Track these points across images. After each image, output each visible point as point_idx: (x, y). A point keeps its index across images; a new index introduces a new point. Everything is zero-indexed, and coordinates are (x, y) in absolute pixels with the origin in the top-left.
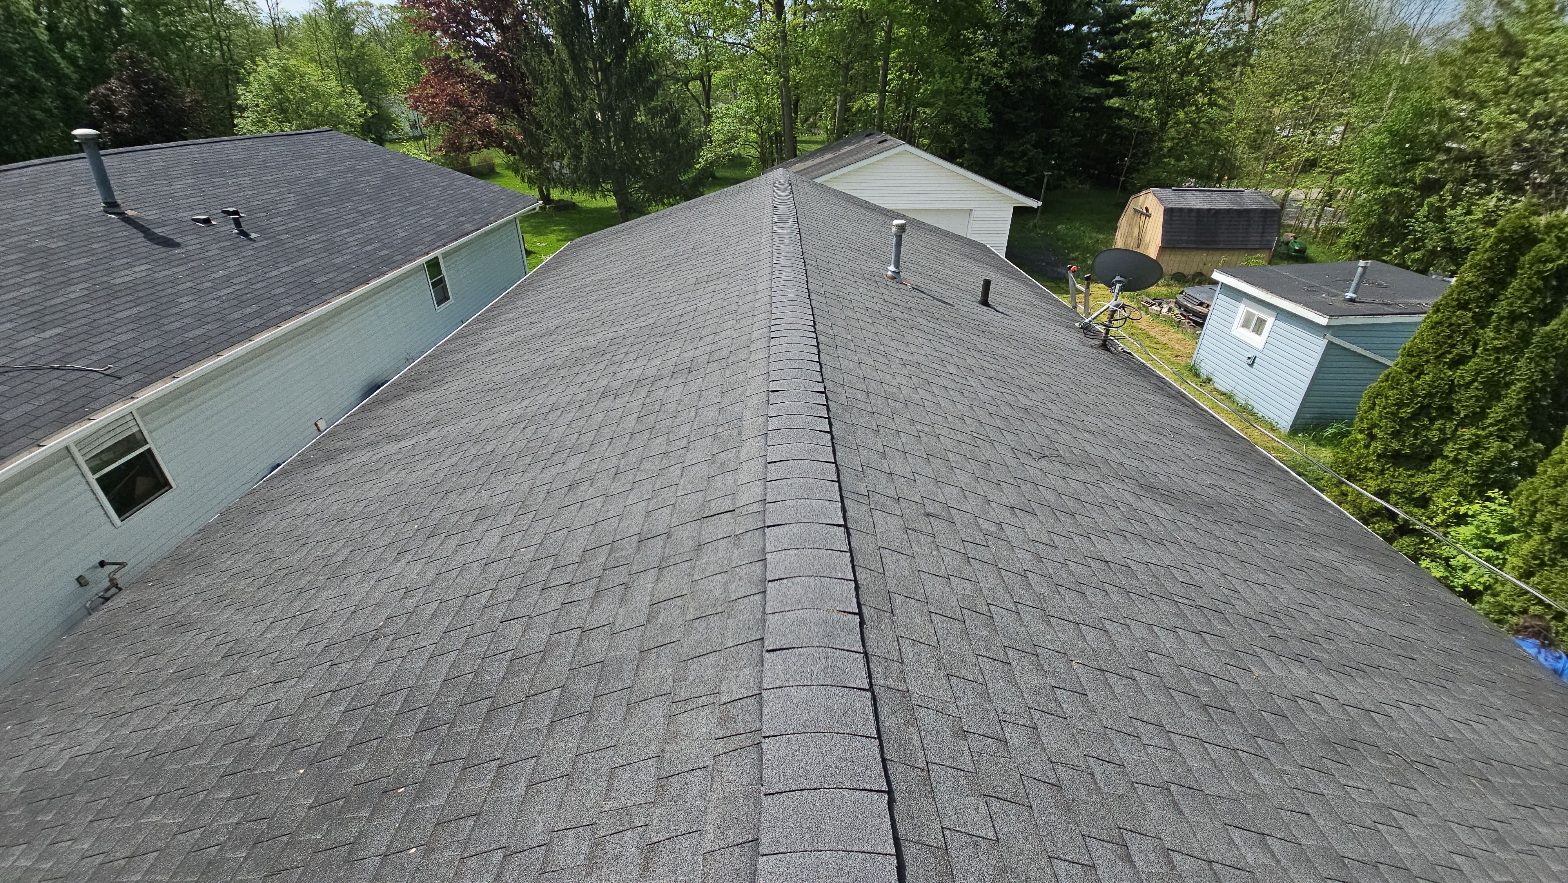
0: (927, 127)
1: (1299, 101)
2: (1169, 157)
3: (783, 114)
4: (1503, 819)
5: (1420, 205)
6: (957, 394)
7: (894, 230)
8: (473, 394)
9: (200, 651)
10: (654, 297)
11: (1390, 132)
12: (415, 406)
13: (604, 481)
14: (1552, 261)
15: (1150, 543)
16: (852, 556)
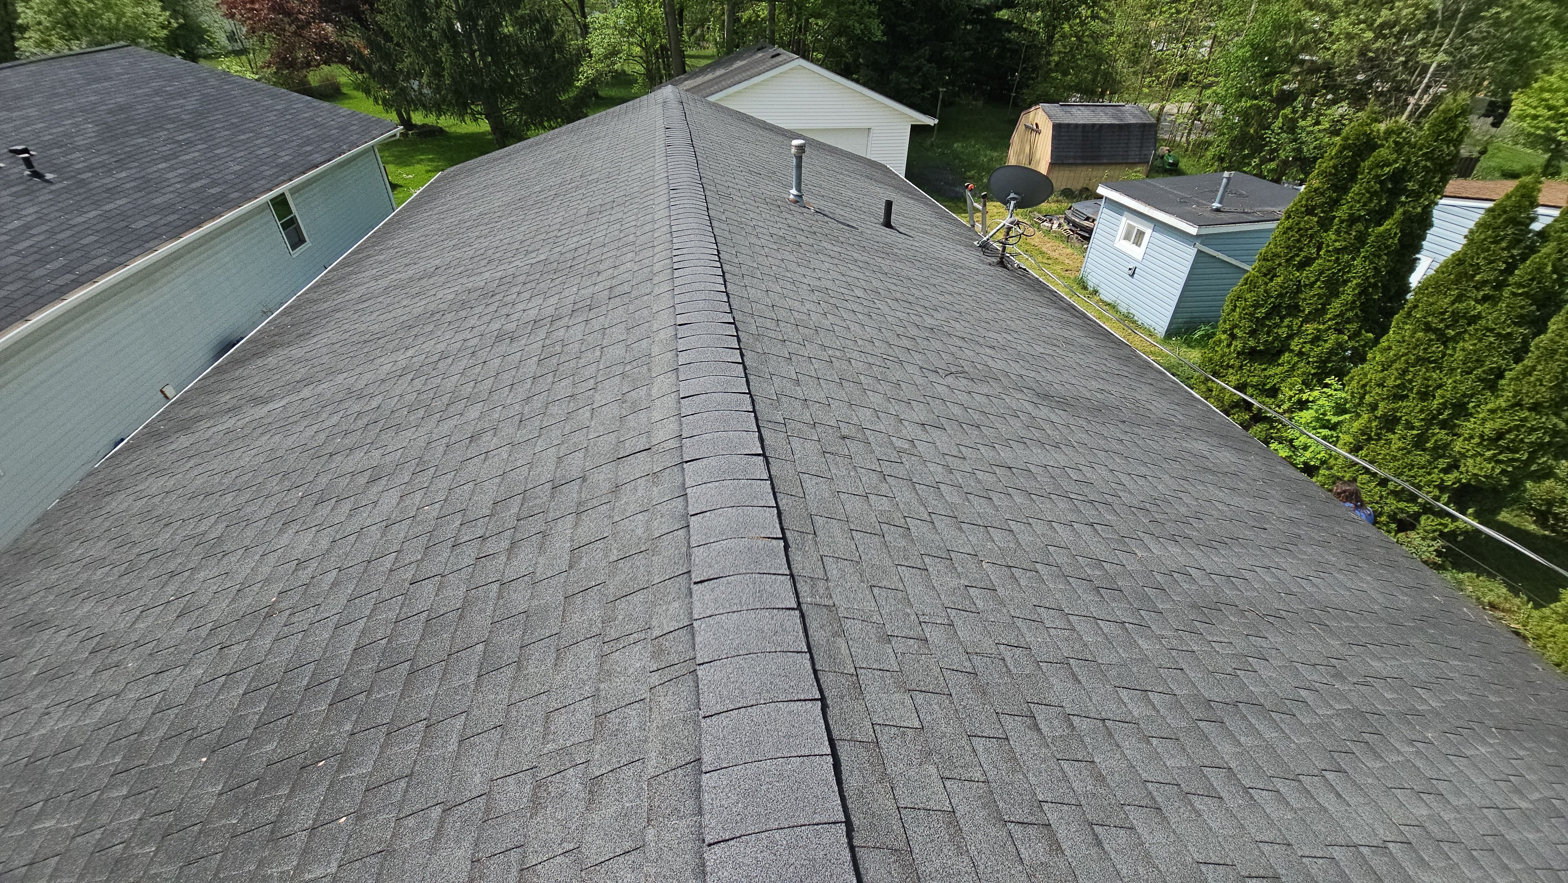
0: (820, 40)
1: (1173, 14)
2: (1057, 72)
3: (667, 24)
4: (1340, 657)
5: (1276, 117)
6: (866, 318)
7: (793, 150)
8: (349, 346)
9: (63, 649)
10: (543, 230)
11: (1252, 46)
12: (281, 364)
13: (508, 430)
14: (1389, 165)
15: (1048, 447)
16: (772, 484)
